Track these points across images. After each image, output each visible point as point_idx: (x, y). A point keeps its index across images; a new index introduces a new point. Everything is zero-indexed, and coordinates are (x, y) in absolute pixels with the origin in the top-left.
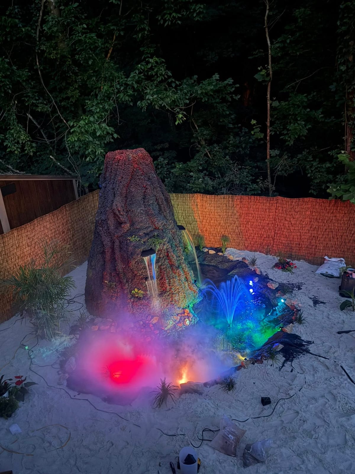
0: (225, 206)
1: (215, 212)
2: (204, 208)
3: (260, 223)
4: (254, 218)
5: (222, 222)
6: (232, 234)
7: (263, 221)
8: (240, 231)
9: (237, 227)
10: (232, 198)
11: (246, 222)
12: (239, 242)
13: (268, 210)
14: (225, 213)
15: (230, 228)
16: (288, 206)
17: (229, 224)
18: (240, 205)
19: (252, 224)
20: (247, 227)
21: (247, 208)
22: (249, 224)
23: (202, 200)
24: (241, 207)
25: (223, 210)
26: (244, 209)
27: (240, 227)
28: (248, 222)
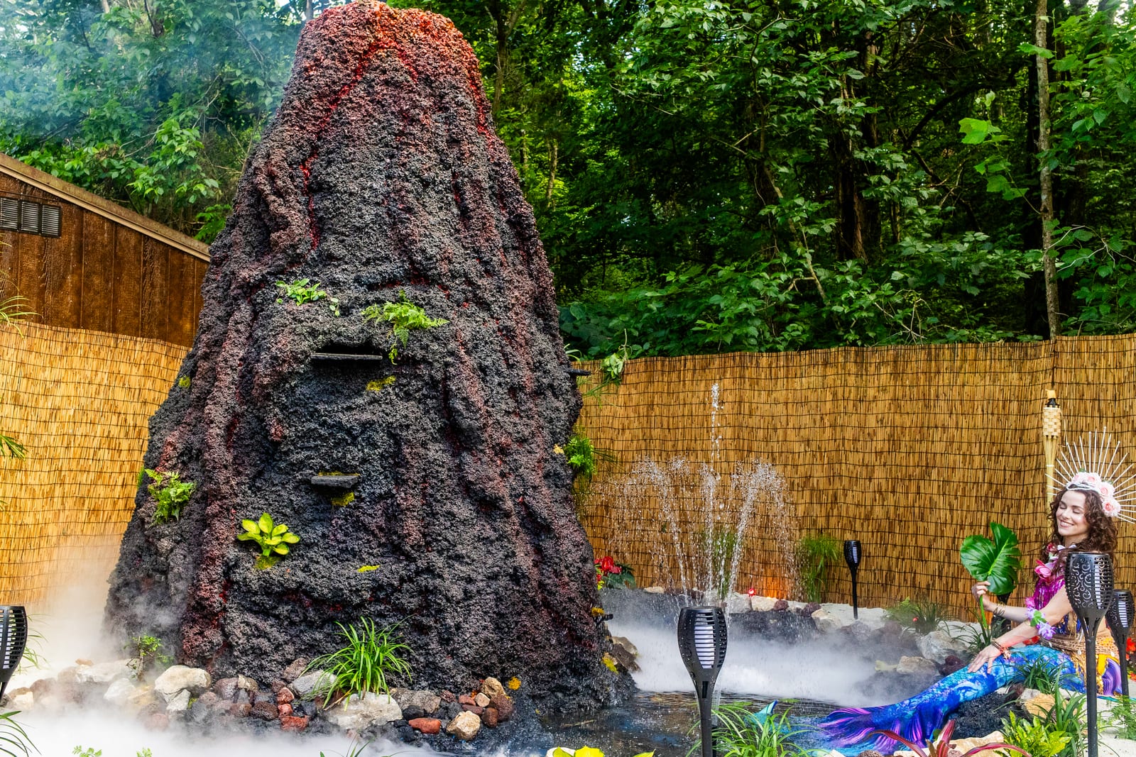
0: (829, 397)
1: (791, 425)
2: (747, 412)
3: (981, 472)
4: (955, 445)
5: (818, 472)
6: (858, 527)
7: (996, 462)
8: (892, 516)
9: (880, 492)
10: (861, 362)
11: (918, 470)
12: (890, 570)
13: (1015, 405)
14: (828, 432)
15: (849, 500)
16: (1102, 372)
17: (846, 481)
18: (892, 389)
19: (945, 475)
20: (922, 490)
21: (921, 404)
22: (934, 476)
23: (740, 378)
24: (895, 399)
25: (822, 419)
26: (908, 407)
27: (893, 492)
28: (927, 466)
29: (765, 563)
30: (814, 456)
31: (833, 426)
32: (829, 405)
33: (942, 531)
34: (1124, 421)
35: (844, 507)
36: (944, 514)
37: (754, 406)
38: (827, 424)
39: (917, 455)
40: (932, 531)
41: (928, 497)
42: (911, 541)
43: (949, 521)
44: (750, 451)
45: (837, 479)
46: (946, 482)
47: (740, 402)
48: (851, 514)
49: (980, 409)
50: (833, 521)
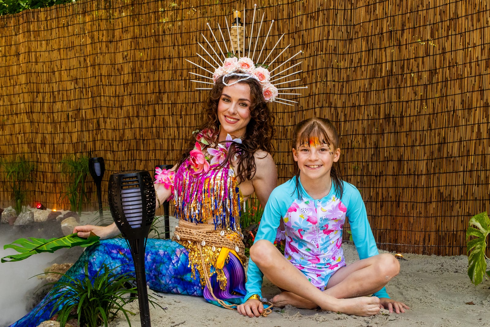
0: (89, 41)
1: (63, 68)
2: (34, 60)
4: (178, 73)
6: (115, 148)
8: (138, 137)
9: (129, 117)
14: (90, 71)
15: (108, 126)
18: (132, 28)
19: (172, 99)
20: (157, 113)
21: (152, 39)
22: (165, 100)
23: (27, 32)
24: (134, 38)
25: (85, 60)
26: (144, 43)
27: (138, 116)
28: (160, 93)
29: (55, 183)
30: (82, 92)
31: (93, 66)
32: (89, 48)
33: (172, 146)
34: (296, 36)
35: (105, 132)
36: (173, 131)
37: (38, 54)
38: (89, 65)
39: (152, 83)
40: (165, 147)
41: (162, 117)
42: (152, 156)
43: (177, 137)
44: (38, 92)
45: (98, 109)
46: (174, 104)
47: (29, 52)
48: (110, 138)
49: (194, 39)
50: (98, 144)
